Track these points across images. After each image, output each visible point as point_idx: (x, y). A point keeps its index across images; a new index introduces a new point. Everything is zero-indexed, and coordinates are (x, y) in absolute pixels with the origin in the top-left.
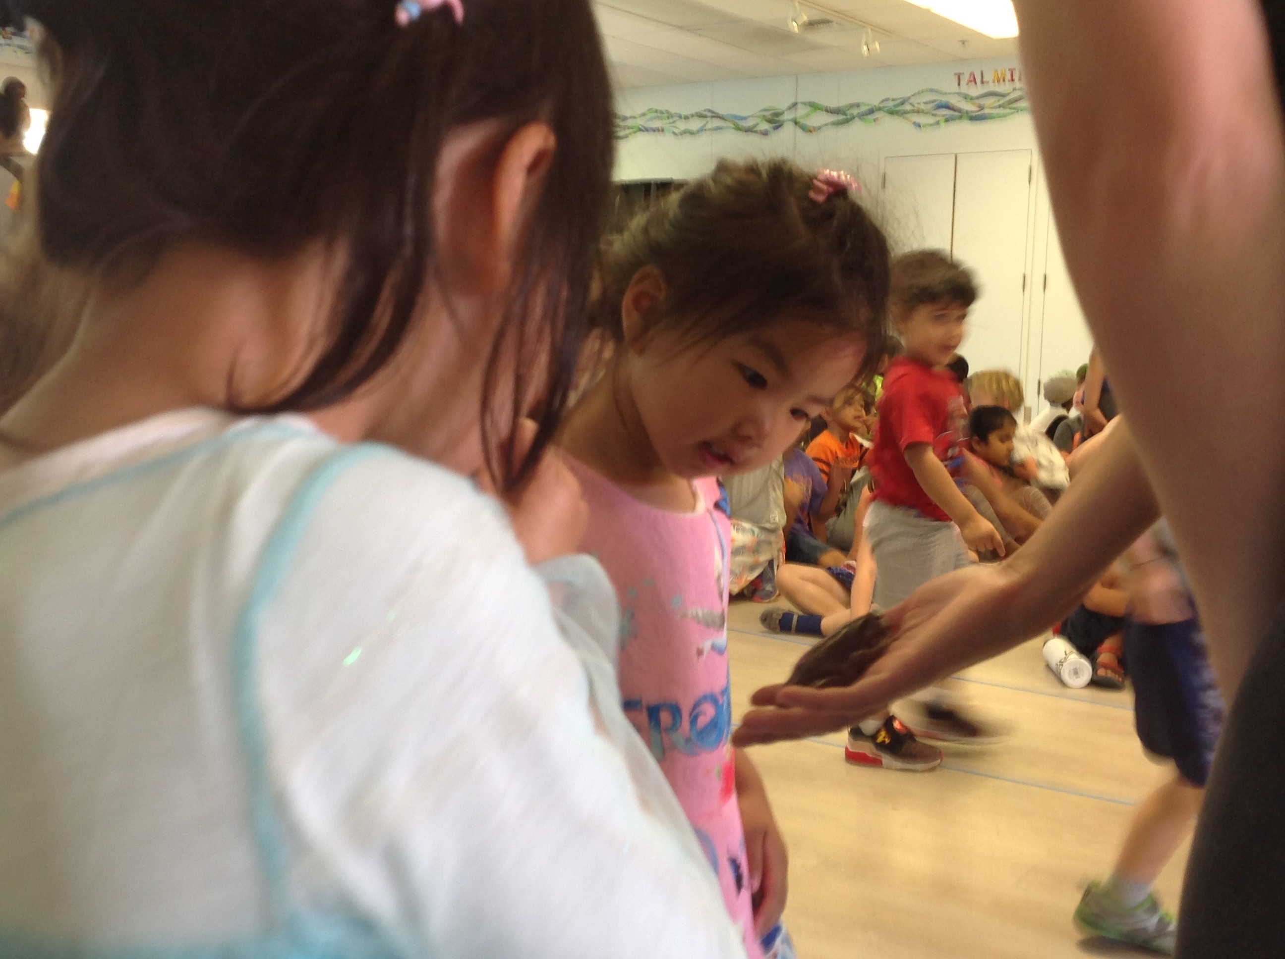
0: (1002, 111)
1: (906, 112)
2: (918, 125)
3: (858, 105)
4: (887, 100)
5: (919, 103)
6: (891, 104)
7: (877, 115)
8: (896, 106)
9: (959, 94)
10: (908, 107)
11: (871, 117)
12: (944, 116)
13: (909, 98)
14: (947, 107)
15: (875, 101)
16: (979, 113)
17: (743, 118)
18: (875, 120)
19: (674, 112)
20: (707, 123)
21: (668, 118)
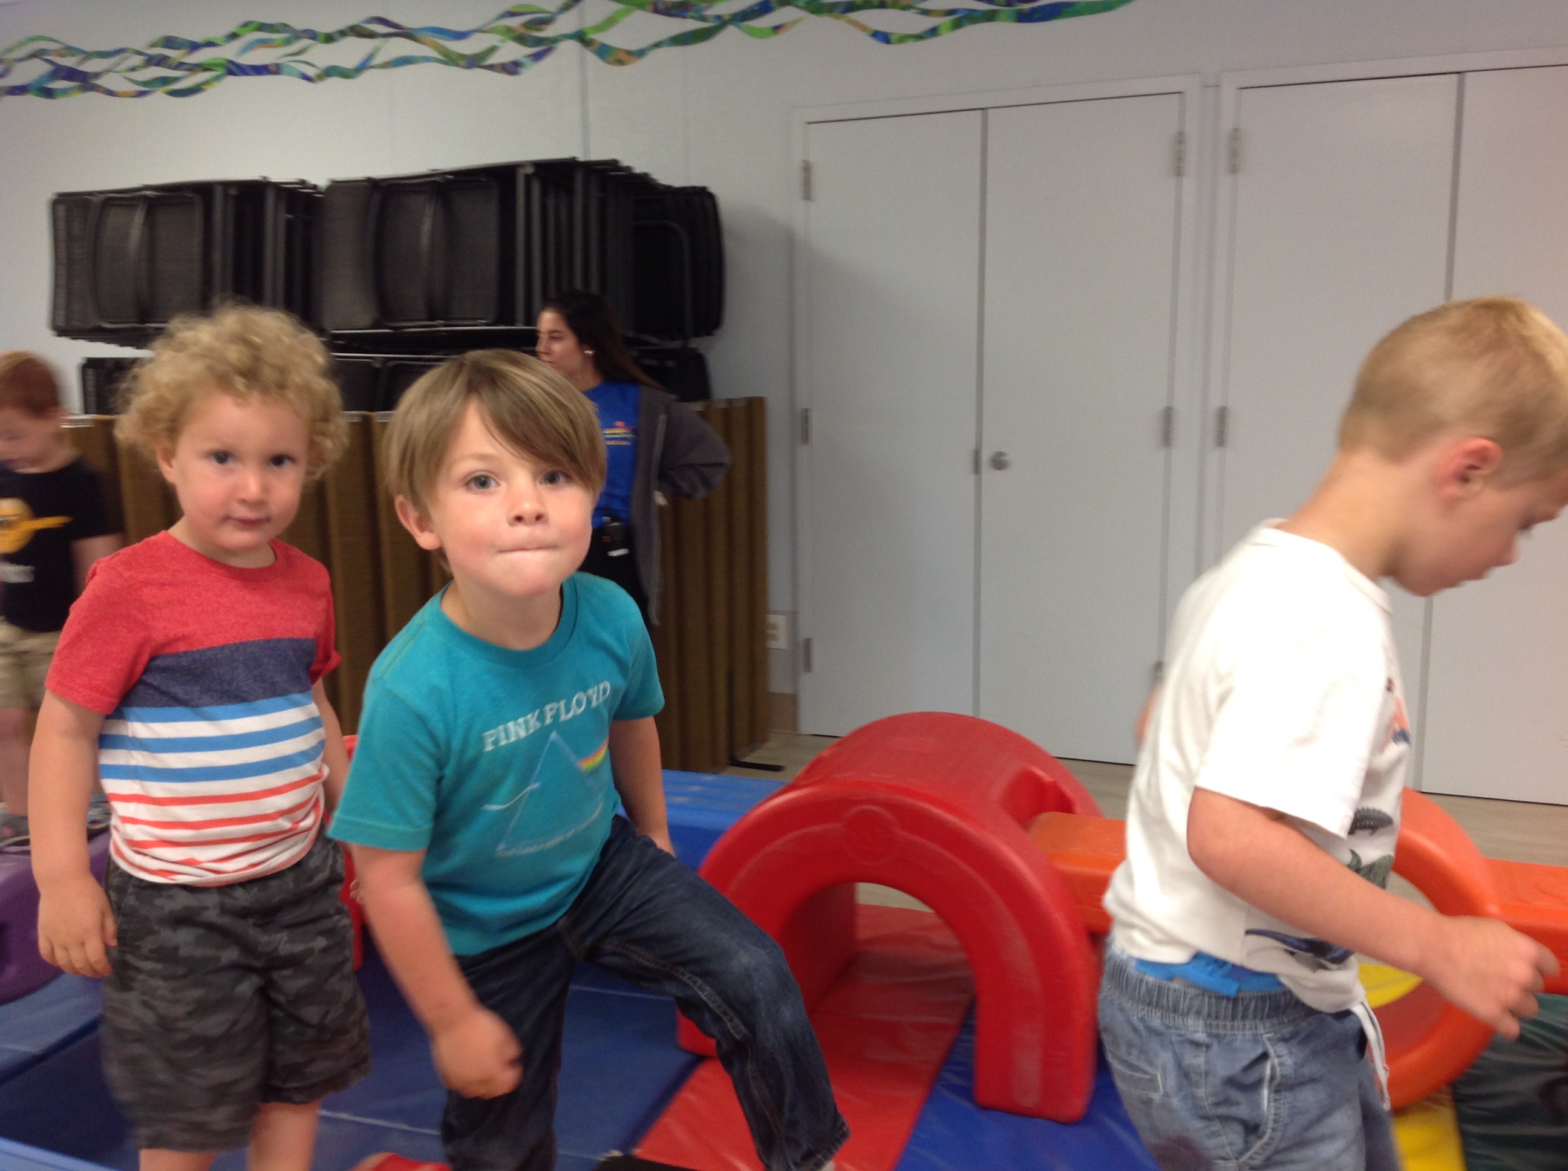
1: (852, 8)
2: (884, 37)
11: (762, 22)
16: (1040, 3)
17: (461, 36)
18: (777, 29)
19: (299, 24)
20: (377, 49)
21: (288, 42)
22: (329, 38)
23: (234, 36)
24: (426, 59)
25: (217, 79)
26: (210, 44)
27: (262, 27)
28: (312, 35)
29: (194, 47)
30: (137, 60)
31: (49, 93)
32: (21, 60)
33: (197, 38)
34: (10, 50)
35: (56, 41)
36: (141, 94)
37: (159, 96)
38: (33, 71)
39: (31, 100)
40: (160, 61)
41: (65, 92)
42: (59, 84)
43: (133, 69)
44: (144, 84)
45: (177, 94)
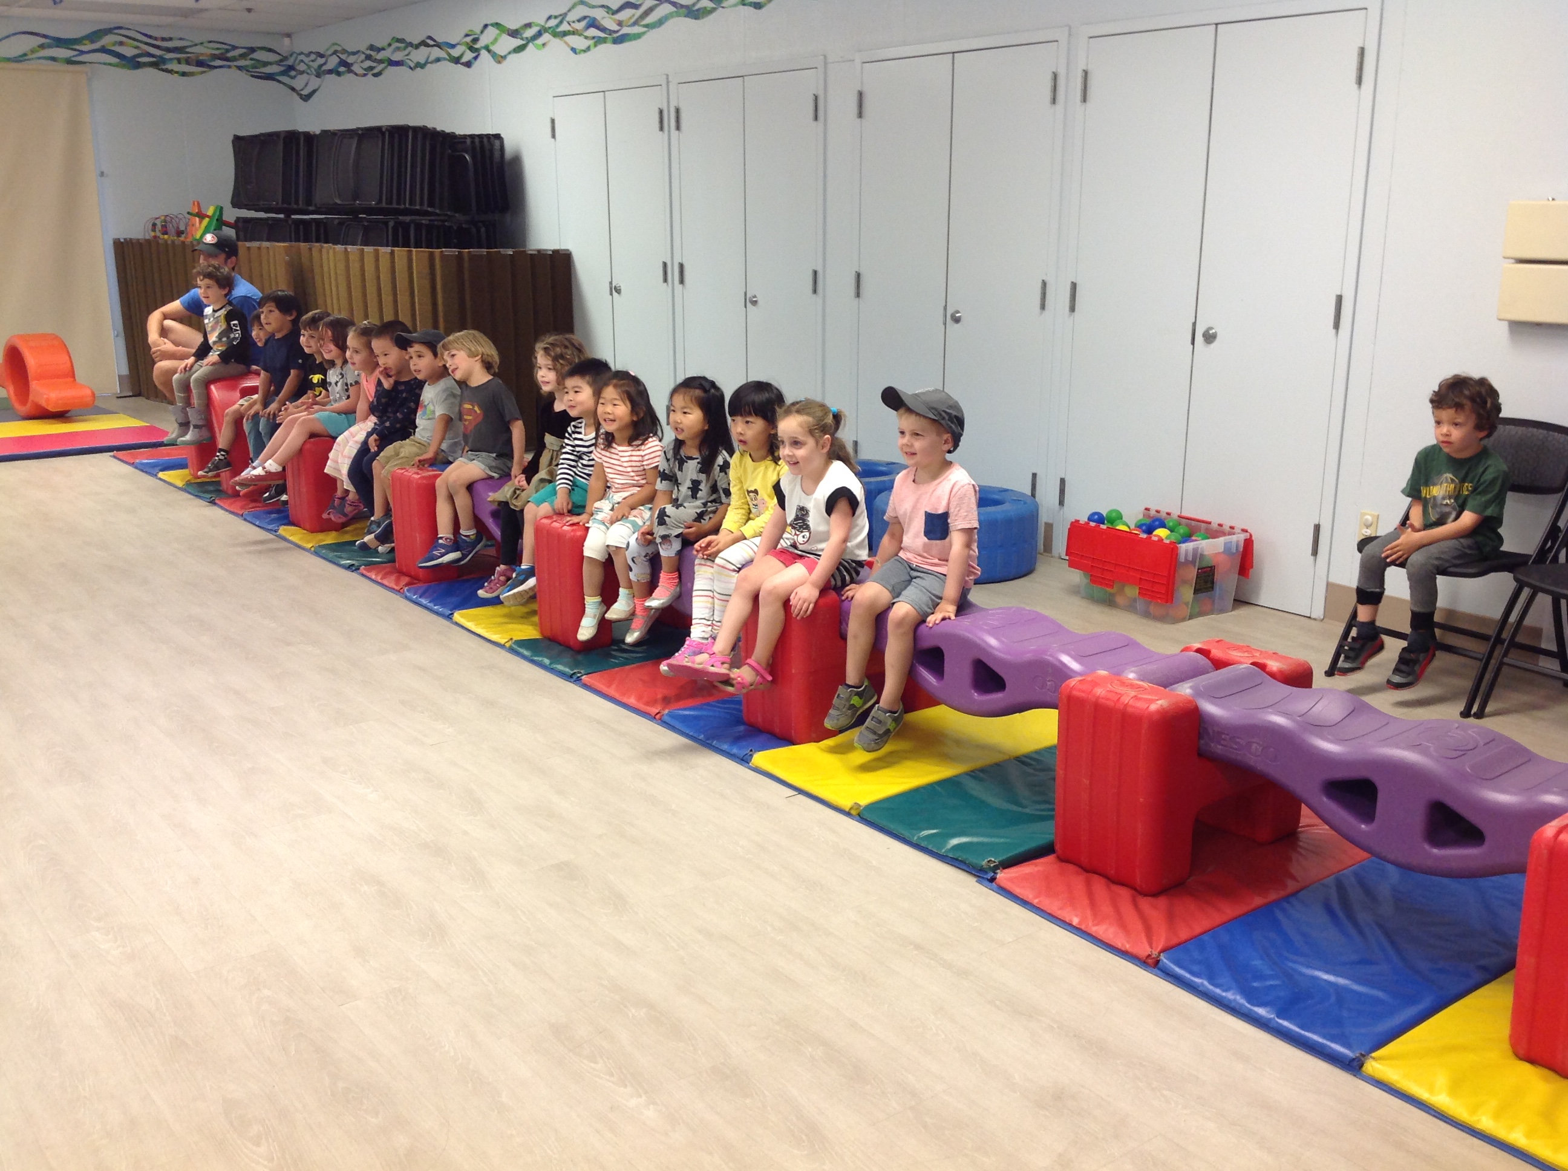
0: (637, 30)
1: (565, 34)
2: (574, 50)
3: (529, 25)
4: (549, 18)
5: (574, 22)
6: (553, 23)
7: (546, 37)
8: (557, 26)
9: (603, 6)
10: (565, 27)
11: (540, 41)
12: (594, 38)
13: (565, 14)
14: (593, 24)
15: (540, 19)
16: (621, 33)
17: (453, 46)
18: (544, 45)
19: (408, 40)
20: (430, 53)
21: (405, 48)
22: (417, 47)
23: (390, 45)
24: (445, 59)
25: (386, 68)
26: (383, 49)
27: (399, 40)
28: (411, 44)
29: (379, 50)
30: (363, 57)
31: (339, 74)
32: (331, 55)
33: (379, 45)
34: (327, 50)
35: (339, 45)
36: (365, 75)
37: (370, 76)
38: (333, 62)
39: (333, 76)
40: (369, 57)
41: (343, 73)
42: (342, 69)
43: (362, 62)
44: (365, 70)
45: (375, 75)
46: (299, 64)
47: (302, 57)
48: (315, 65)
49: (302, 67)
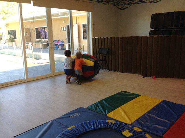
31: (139, 3)
36: (150, 3)
37: (153, 2)
38: (137, 1)
41: (141, 3)
43: (149, 0)
45: (155, 2)
46: (121, 3)
47: (123, 1)
48: (128, 2)
49: (122, 3)
